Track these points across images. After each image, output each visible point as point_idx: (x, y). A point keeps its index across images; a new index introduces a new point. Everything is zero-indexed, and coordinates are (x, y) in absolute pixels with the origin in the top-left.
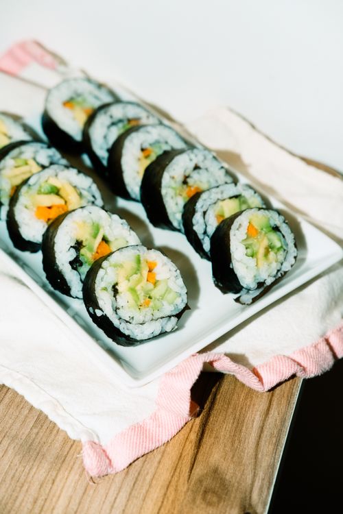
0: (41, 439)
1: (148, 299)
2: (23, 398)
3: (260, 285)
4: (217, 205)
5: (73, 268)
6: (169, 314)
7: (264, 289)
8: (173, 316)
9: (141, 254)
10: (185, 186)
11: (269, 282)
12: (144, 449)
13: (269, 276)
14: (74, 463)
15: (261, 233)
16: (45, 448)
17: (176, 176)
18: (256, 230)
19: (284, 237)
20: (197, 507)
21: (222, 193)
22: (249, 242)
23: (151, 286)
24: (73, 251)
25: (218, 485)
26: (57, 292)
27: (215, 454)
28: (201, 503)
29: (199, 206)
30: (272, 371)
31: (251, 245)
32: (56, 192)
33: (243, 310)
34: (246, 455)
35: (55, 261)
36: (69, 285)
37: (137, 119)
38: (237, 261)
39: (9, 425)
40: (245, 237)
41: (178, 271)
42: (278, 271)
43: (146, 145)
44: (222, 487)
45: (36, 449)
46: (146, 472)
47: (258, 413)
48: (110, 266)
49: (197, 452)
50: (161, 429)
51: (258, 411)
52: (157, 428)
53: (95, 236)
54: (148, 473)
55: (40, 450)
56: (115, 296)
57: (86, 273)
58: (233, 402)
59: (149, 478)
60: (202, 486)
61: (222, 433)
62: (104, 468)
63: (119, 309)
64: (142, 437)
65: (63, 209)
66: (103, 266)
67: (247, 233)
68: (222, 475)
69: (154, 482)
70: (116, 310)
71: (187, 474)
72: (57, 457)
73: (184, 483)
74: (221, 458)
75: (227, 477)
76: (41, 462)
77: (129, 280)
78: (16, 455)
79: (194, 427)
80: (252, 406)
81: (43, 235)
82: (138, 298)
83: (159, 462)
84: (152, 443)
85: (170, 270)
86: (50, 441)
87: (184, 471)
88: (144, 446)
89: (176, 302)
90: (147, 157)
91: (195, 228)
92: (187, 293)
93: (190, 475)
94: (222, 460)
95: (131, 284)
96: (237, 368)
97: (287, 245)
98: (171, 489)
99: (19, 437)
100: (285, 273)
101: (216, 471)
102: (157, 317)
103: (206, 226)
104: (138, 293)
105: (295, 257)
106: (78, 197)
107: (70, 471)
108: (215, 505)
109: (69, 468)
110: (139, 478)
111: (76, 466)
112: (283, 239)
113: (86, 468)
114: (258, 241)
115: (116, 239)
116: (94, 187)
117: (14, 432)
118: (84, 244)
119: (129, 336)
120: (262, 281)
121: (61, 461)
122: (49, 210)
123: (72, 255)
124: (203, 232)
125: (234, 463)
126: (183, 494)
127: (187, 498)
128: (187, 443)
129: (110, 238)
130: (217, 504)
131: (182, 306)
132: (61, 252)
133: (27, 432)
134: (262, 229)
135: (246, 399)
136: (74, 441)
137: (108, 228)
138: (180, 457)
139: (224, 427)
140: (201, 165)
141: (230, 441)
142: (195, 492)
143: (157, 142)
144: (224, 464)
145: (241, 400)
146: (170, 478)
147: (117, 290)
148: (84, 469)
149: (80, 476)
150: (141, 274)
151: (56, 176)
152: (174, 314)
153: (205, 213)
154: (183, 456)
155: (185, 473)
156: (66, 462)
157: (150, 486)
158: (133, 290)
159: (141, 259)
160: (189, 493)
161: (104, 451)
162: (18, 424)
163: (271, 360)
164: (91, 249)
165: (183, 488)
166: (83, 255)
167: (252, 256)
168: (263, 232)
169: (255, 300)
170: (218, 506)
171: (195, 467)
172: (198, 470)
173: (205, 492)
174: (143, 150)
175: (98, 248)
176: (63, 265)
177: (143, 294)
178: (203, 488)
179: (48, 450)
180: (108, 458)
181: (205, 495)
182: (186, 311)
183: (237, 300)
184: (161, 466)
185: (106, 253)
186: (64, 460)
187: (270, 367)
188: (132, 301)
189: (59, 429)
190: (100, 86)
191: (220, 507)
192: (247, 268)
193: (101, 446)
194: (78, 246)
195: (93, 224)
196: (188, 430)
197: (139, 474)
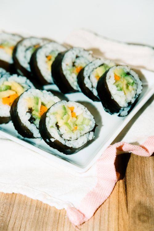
0: (42, 215)
1: (75, 126)
2: (25, 196)
3: (129, 104)
4: (94, 71)
5: (31, 123)
6: (88, 131)
7: (132, 105)
8: (91, 131)
9: (65, 104)
10: (74, 68)
11: (133, 101)
12: (99, 203)
13: (132, 98)
14: (64, 222)
15: (121, 77)
16: (46, 219)
17: (68, 64)
18: (119, 77)
19: (133, 77)
20: (138, 225)
21: (94, 64)
22: (117, 84)
23: (75, 119)
24: (28, 114)
25: (144, 211)
26: (26, 139)
27: (137, 195)
28: (139, 223)
29: (85, 74)
30: (150, 145)
31: (118, 85)
32: (10, 88)
33: (124, 120)
34: (152, 191)
35: (21, 121)
36: (32, 132)
37: (38, 44)
38: (115, 95)
39: (23, 213)
40: (114, 81)
41: (86, 108)
42: (136, 94)
43: (48, 54)
44: (147, 211)
45: (41, 221)
46: (104, 215)
47: (151, 168)
48: (51, 114)
49: (127, 197)
50: (103, 190)
51: (150, 167)
52: (102, 191)
53: (37, 104)
54: (105, 215)
55: (44, 221)
56: (58, 129)
57: (38, 123)
58: (135, 166)
59: (106, 217)
60: (136, 213)
61: (136, 184)
62: (82, 219)
63: (62, 135)
64: (95, 197)
65: (16, 96)
66: (47, 116)
67: (115, 79)
68: (145, 205)
69: (110, 219)
70: (61, 136)
71: (126, 209)
72: (54, 222)
73: (126, 215)
74: (140, 196)
75: (148, 205)
76: (46, 227)
77: (63, 119)
78: (31, 228)
79: (120, 185)
80: (146, 166)
81: (10, 112)
82: (71, 127)
83: (109, 208)
84: (102, 199)
85: (82, 109)
86: (47, 215)
87: (123, 208)
88: (98, 201)
89: (90, 124)
90: (50, 60)
91: (87, 86)
92: (94, 118)
93: (127, 210)
94: (141, 197)
95: (64, 121)
96: (134, 147)
97: (136, 80)
98: (121, 220)
99: (30, 217)
100: (140, 94)
101: (140, 203)
102: (83, 134)
103: (92, 83)
104: (70, 124)
105: (142, 86)
106: (22, 88)
107: (63, 227)
108: (147, 222)
109: (63, 225)
110: (102, 219)
111: (66, 223)
112: (133, 78)
113: (72, 222)
114: (121, 82)
115: (49, 102)
116: (28, 81)
117: (26, 216)
118: (33, 109)
119: (72, 147)
120: (129, 101)
121: (57, 223)
122: (8, 98)
123: (29, 116)
124: (91, 86)
125: (148, 196)
126: (128, 220)
127: (131, 222)
128: (120, 194)
129: (45, 103)
130: (147, 221)
131: (94, 125)
132: (22, 116)
133: (33, 214)
134: (121, 76)
135: (141, 163)
136: (60, 210)
137: (42, 97)
138: (119, 202)
139: (136, 180)
140: (79, 55)
141: (141, 186)
142: (134, 218)
143: (53, 51)
144: (143, 199)
145: (139, 164)
146: (117, 214)
147: (58, 126)
148: (71, 223)
149: (70, 227)
150: (68, 114)
151: (7, 80)
152: (91, 130)
153: (89, 77)
154: (120, 201)
155: (124, 209)
156: (60, 223)
157: (109, 221)
158: (67, 124)
159: (66, 107)
160: (131, 219)
161: (78, 211)
162: (27, 212)
163: (147, 140)
164: (37, 111)
165: (126, 217)
166: (34, 115)
167: (121, 90)
168: (123, 77)
169: (129, 112)
170: (149, 222)
171: (128, 205)
172: (130, 206)
173: (139, 216)
174: (47, 57)
175: (41, 109)
176: (25, 122)
177: (72, 124)
178: (137, 214)
179: (48, 219)
180: (81, 213)
181: (139, 218)
182: (97, 127)
183: (119, 116)
184: (110, 210)
185: (46, 110)
186: (58, 222)
187: (148, 143)
188: (68, 129)
189: (50, 206)
190: (14, 35)
191: (150, 222)
192: (120, 96)
193: (76, 208)
194: (30, 111)
195: (35, 97)
196: (118, 187)
197: (100, 217)
